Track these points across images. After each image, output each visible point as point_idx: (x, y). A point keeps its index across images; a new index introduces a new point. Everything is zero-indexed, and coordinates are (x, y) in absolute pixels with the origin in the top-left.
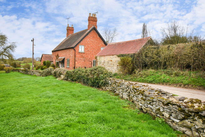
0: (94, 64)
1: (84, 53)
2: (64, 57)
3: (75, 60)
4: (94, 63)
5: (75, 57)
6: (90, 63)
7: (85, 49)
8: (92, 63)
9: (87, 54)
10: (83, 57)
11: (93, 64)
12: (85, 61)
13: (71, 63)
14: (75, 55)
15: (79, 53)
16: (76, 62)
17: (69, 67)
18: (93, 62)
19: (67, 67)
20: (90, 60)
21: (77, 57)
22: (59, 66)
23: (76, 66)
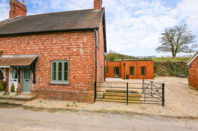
1: (99, 50)
3: (96, 65)
20: (101, 64)
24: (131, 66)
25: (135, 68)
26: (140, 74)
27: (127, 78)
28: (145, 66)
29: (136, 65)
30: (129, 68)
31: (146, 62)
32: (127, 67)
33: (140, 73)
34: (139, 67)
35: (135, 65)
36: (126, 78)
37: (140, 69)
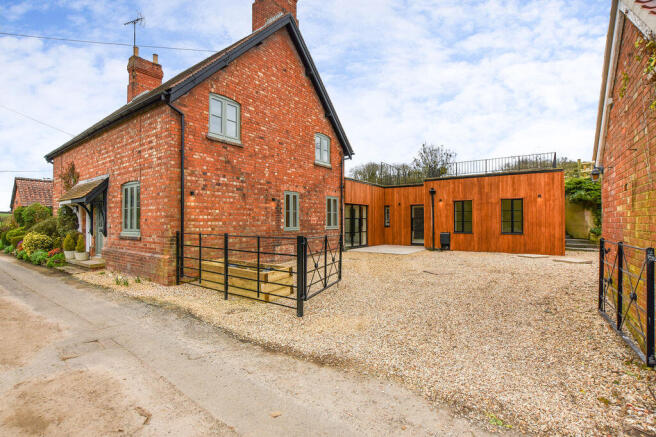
0: (288, 214)
1: (239, 147)
2: (105, 177)
3: (182, 187)
4: (288, 208)
5: (182, 166)
6: (273, 205)
7: (244, 125)
8: (278, 211)
9: (254, 155)
10: (236, 172)
11: (284, 212)
12: (244, 196)
13: (155, 210)
14: (181, 152)
15: (211, 140)
16: (191, 202)
17: (135, 233)
18: (283, 201)
19: (125, 233)
20: (272, 191)
21: (198, 171)
22: (77, 227)
23: (190, 228)
24: (460, 197)
25: (475, 206)
26: (498, 231)
27: (445, 246)
28: (522, 195)
29: (481, 193)
30: (451, 208)
31: (523, 177)
32: (441, 204)
33: (496, 224)
34: (493, 200)
35: (474, 196)
36: (438, 245)
37: (498, 209)
